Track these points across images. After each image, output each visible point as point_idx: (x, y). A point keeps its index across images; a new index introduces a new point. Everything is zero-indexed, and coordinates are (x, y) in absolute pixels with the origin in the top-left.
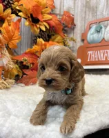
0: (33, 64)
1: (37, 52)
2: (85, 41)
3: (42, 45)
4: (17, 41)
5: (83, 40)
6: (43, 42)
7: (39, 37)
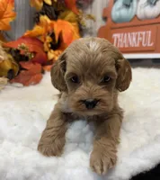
0: (35, 53)
1: (40, 35)
2: (109, 20)
3: (47, 25)
4: (11, 20)
5: (105, 18)
6: (49, 21)
7: (43, 14)
